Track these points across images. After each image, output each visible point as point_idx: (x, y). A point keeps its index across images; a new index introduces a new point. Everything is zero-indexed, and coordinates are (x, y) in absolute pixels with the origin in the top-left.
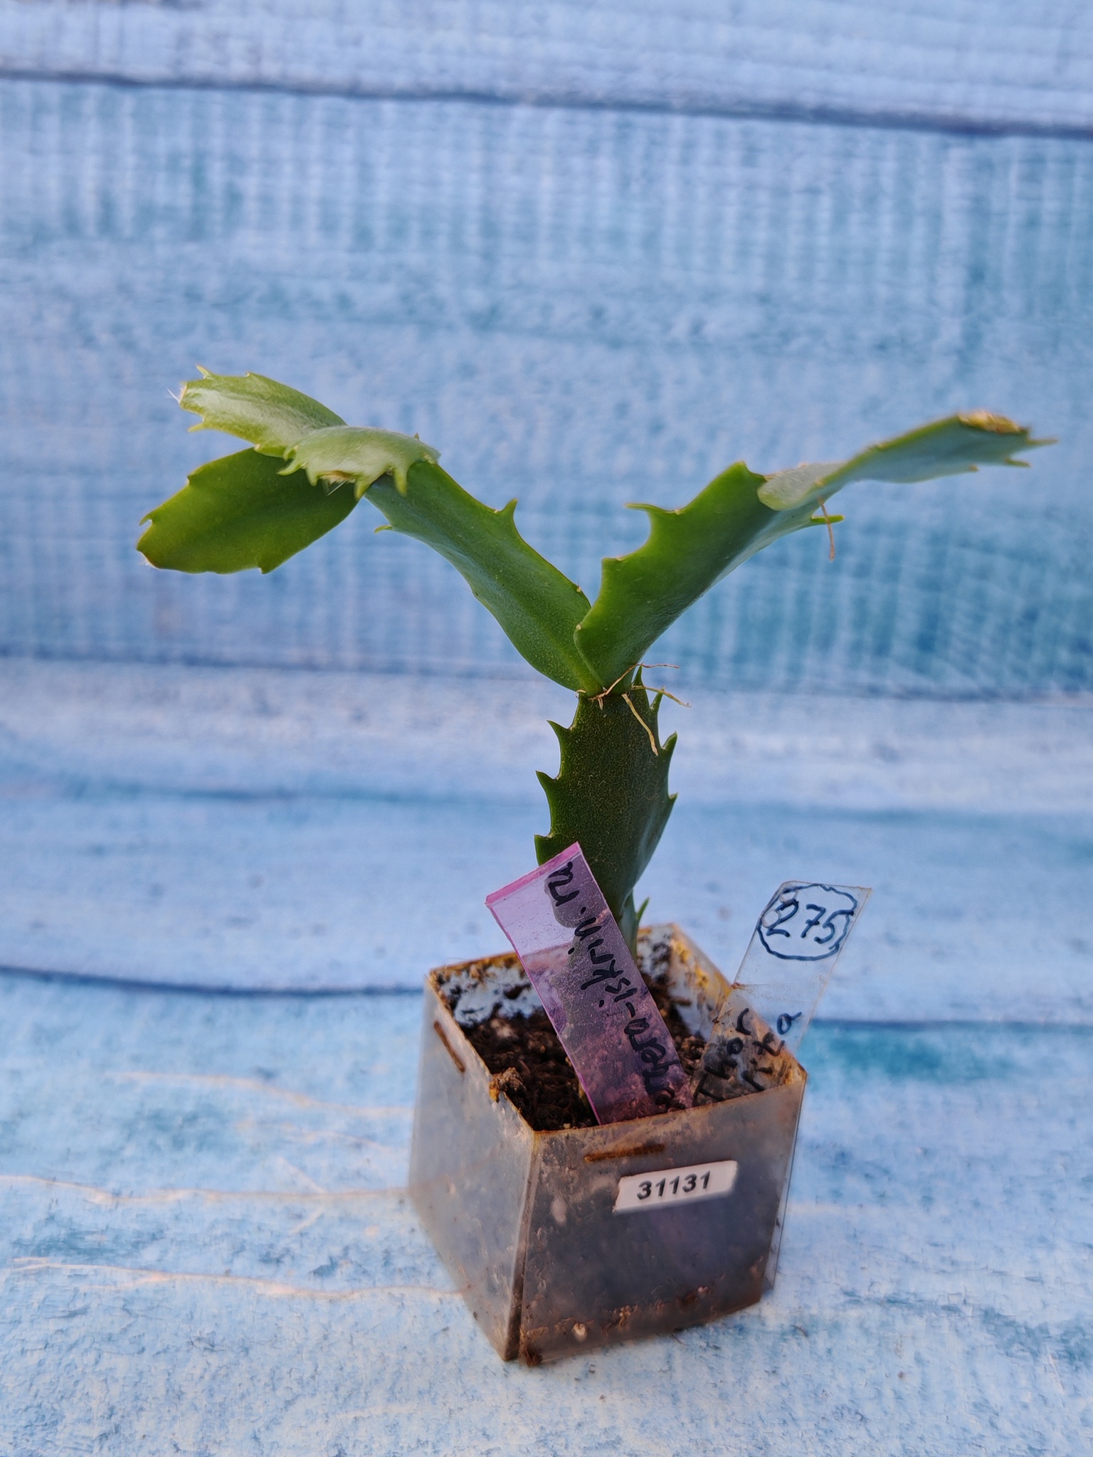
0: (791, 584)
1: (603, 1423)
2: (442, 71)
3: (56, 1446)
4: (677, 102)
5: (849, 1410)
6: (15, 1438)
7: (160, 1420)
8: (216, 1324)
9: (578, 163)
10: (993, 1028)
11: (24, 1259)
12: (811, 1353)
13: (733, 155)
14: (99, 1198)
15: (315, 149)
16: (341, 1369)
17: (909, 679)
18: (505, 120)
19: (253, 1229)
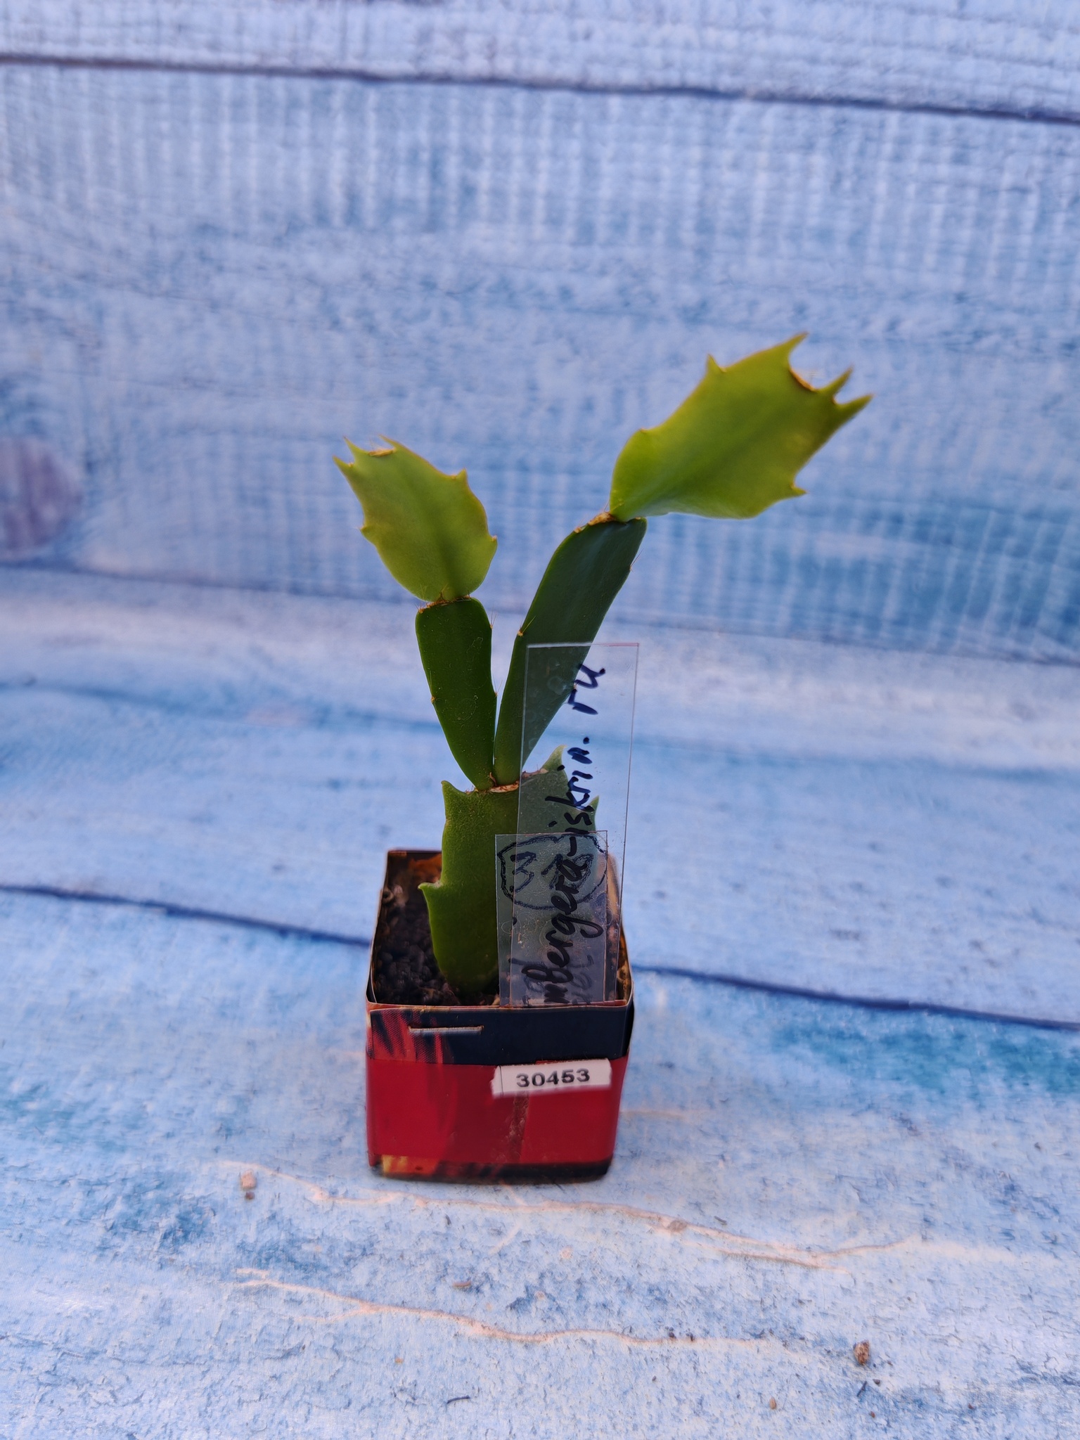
8: (418, 1372)
9: (793, 159)
11: (246, 1271)
14: (316, 1195)
17: (1052, 648)
18: (726, 115)
19: (456, 1247)
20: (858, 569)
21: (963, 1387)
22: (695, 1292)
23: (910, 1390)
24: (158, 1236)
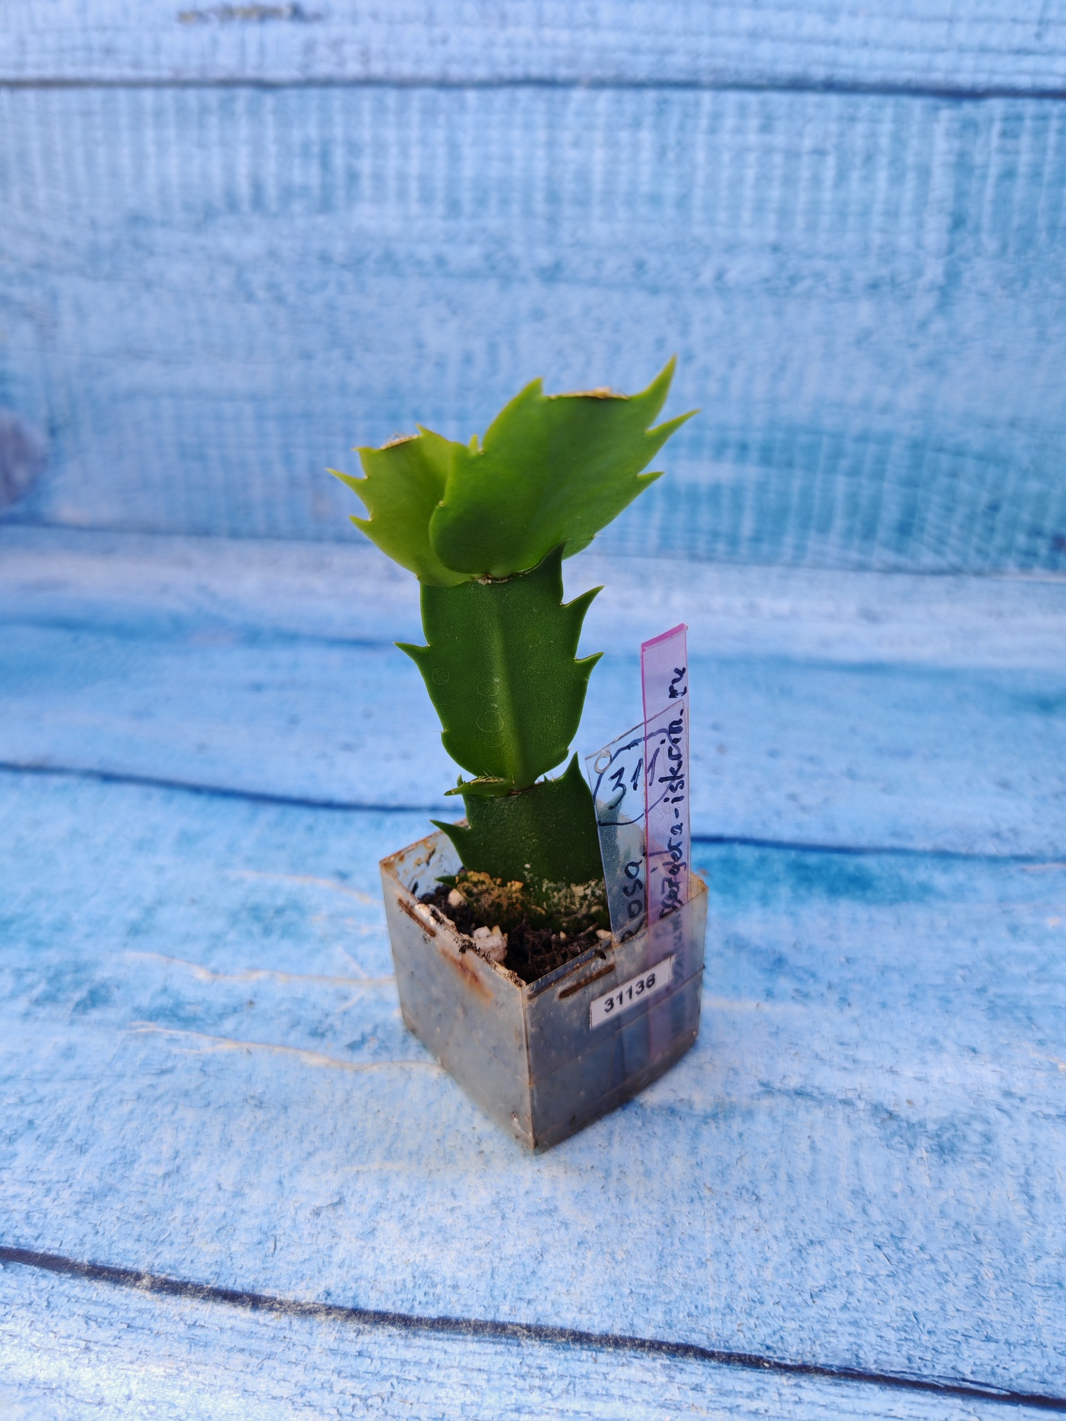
0: (797, 482)
1: (546, 1193)
2: (513, 61)
3: (130, 1181)
4: (706, 78)
5: (748, 1190)
6: (101, 1173)
7: (211, 1163)
8: (267, 1086)
9: (624, 136)
10: (923, 854)
11: (139, 1023)
12: (725, 1136)
13: (754, 123)
14: (201, 975)
15: (414, 133)
16: (354, 1128)
17: (890, 557)
18: (565, 102)
19: (309, 1007)
20: (715, 493)
21: (711, 1099)
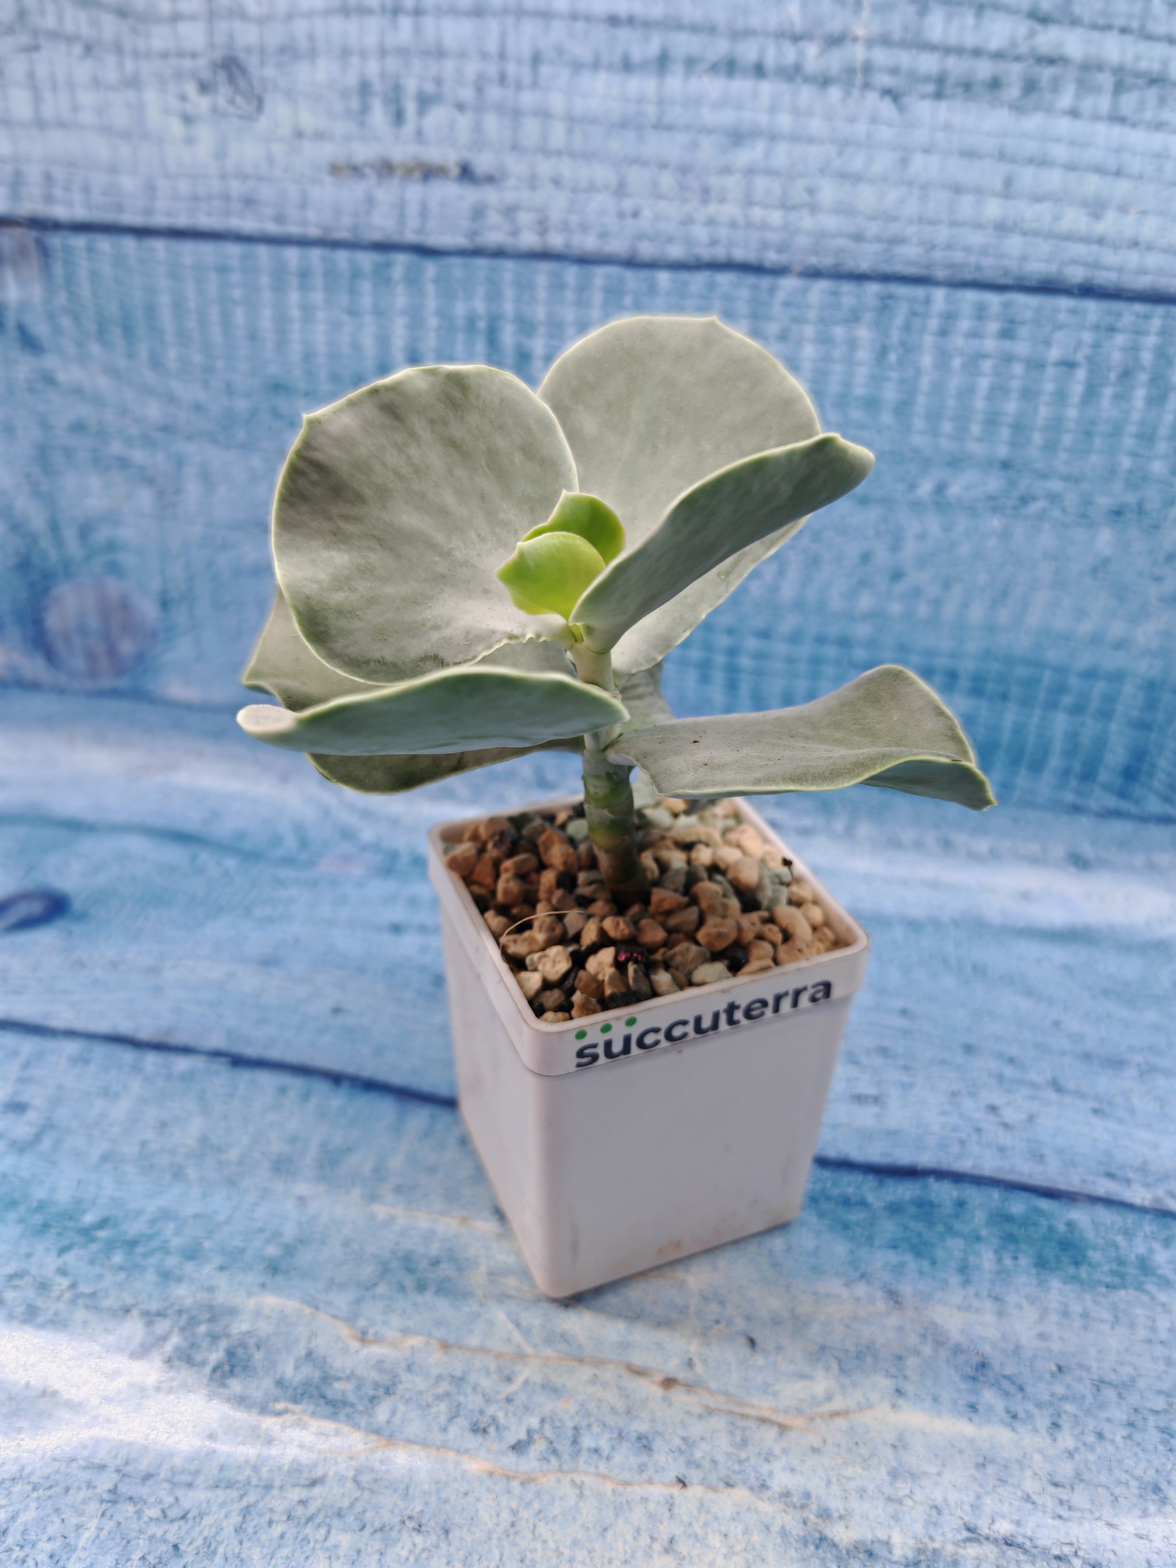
2: (714, 242)
4: (940, 274)
8: (426, 1500)
19: (469, 1390)
21: (911, 1542)
22: (677, 1442)
23: (863, 1542)
24: (208, 1370)
